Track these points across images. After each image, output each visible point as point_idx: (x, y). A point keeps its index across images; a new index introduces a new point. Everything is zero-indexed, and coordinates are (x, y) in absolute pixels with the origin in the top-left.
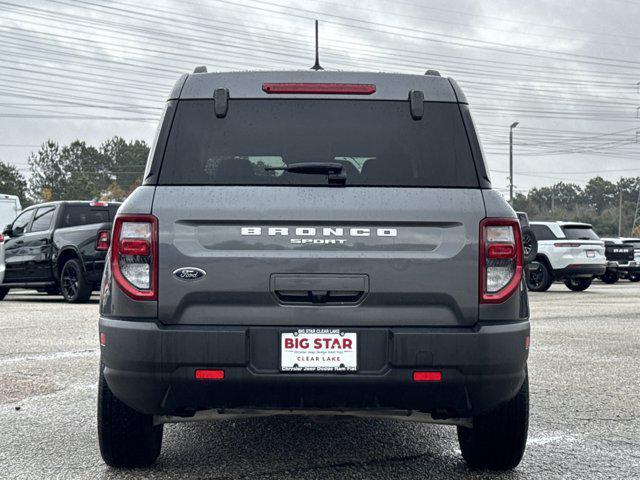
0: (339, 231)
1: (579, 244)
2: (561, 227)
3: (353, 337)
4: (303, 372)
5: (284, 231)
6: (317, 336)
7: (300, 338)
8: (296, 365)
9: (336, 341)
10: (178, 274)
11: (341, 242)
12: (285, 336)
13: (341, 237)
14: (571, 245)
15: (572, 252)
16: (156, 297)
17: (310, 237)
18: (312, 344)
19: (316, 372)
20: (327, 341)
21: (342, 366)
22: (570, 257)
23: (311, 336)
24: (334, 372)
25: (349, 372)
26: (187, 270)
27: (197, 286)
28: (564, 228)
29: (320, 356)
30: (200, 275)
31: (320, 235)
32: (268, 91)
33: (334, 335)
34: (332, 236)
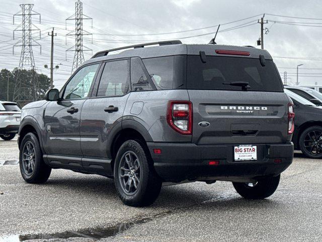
0: (251, 108)
1: (13, 114)
2: (2, 104)
3: (255, 147)
4: (241, 161)
5: (235, 108)
6: (244, 147)
7: (240, 148)
8: (239, 159)
9: (250, 149)
10: (200, 124)
11: (252, 112)
12: (236, 148)
13: (251, 110)
14: (9, 114)
15: (9, 119)
16: (191, 134)
17: (242, 110)
18: (243, 151)
19: (245, 161)
20: (248, 149)
21: (252, 158)
22: (8, 121)
23: (243, 147)
24: (250, 161)
25: (254, 160)
26: (204, 123)
27: (207, 129)
28: (4, 105)
29: (246, 155)
30: (208, 124)
31: (245, 110)
32: (217, 53)
33: (250, 147)
34: (249, 110)
